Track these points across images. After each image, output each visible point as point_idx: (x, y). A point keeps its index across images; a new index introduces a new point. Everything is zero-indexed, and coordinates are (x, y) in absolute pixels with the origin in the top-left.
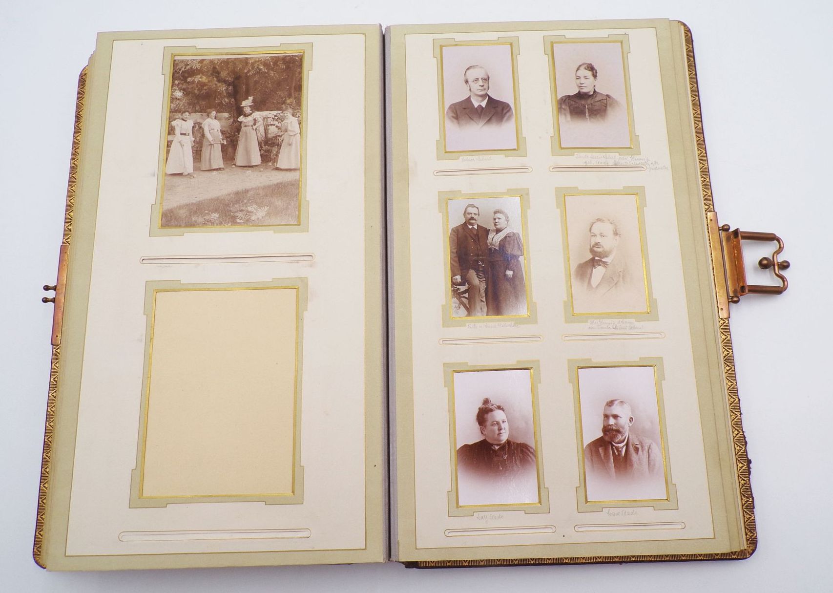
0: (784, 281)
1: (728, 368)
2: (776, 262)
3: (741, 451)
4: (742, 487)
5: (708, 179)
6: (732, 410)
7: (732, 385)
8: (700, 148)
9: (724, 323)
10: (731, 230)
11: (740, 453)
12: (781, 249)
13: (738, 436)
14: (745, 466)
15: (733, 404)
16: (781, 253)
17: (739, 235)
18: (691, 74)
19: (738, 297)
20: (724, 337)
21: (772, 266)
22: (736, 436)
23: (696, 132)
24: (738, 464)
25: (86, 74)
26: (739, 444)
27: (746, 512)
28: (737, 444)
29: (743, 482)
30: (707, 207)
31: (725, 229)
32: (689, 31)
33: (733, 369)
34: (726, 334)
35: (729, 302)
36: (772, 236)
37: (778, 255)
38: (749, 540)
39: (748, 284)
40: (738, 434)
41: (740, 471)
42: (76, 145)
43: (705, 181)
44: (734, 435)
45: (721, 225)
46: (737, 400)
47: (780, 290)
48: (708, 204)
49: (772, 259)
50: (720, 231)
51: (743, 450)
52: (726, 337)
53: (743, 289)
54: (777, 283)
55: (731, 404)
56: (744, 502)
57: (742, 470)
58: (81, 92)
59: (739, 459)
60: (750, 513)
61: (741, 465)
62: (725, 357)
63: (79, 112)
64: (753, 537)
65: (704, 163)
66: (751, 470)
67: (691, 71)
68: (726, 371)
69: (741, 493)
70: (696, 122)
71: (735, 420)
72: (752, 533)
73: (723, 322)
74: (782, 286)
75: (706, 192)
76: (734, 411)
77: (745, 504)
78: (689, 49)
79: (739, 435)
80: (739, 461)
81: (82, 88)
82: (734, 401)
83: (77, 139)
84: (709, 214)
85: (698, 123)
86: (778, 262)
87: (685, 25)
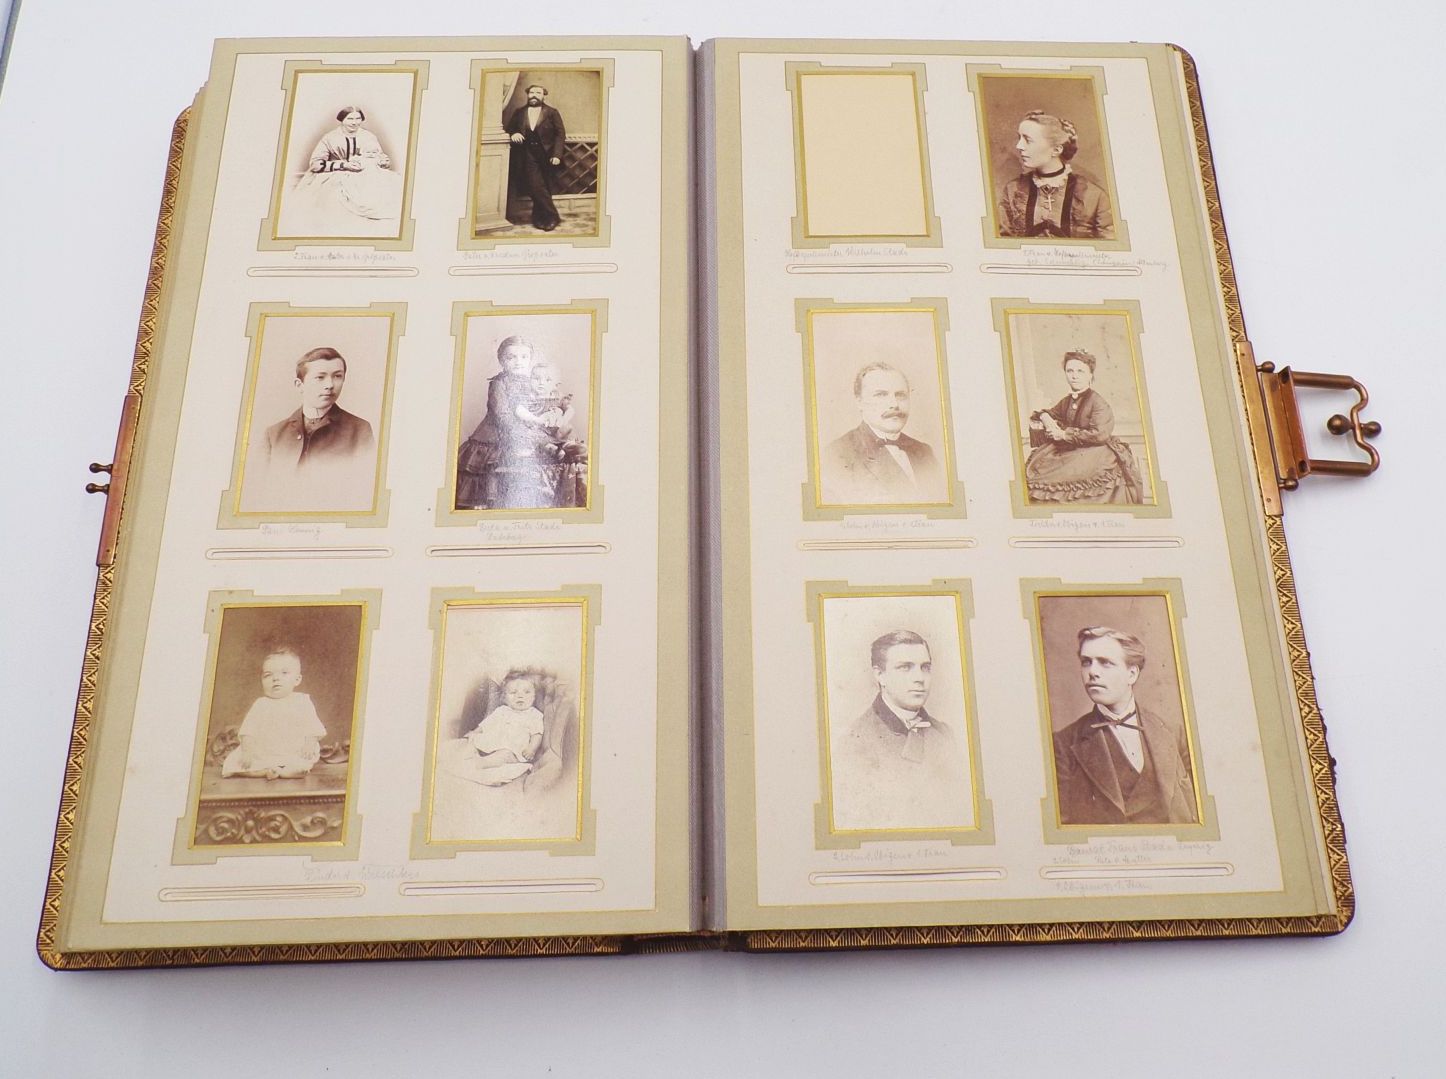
0: (1372, 455)
1: (1285, 599)
2: (1356, 422)
3: (1318, 742)
4: (1323, 804)
5: (1234, 289)
6: (1296, 669)
7: (1294, 628)
8: (1218, 241)
9: (1274, 523)
10: (1277, 370)
11: (1314, 745)
12: (1364, 401)
13: (1309, 717)
14: (1326, 769)
15: (1298, 660)
16: (1366, 408)
17: (1291, 378)
18: (1197, 125)
19: (1296, 480)
20: (1275, 547)
21: (1351, 430)
22: (1306, 716)
23: (1211, 215)
24: (1313, 764)
26: (1312, 730)
27: (1332, 850)
28: (1308, 730)
29: (1323, 796)
30: (1235, 334)
31: (1267, 368)
32: (1190, 58)
33: (1294, 601)
34: (1278, 542)
35: (1280, 489)
36: (1346, 381)
37: (1360, 414)
38: (1340, 898)
39: (1310, 458)
40: (1310, 712)
41: (1317, 777)
43: (1229, 292)
44: (1304, 714)
45: (1259, 363)
46: (1304, 654)
47: (1365, 468)
48: (1236, 329)
49: (1349, 418)
50: (1259, 373)
51: (1321, 739)
52: (1279, 547)
53: (1302, 465)
54: (1361, 457)
55: (1294, 660)
56: (1327, 832)
57: (1320, 775)
59: (1314, 756)
60: (1339, 852)
61: (1318, 767)
62: (1278, 579)
64: (1346, 894)
65: (1226, 264)
66: (1336, 774)
67: (1196, 122)
68: (1283, 605)
69: (1322, 816)
70: (1209, 199)
71: (1303, 688)
72: (1344, 886)
73: (1272, 521)
74: (1370, 463)
75: (1231, 310)
76: (1299, 672)
77: (1329, 835)
78: (1192, 88)
79: (1311, 714)
80: (1314, 759)
82: (1299, 656)
84: (1238, 345)
85: (1212, 201)
86: (1360, 424)
87: (1182, 51)
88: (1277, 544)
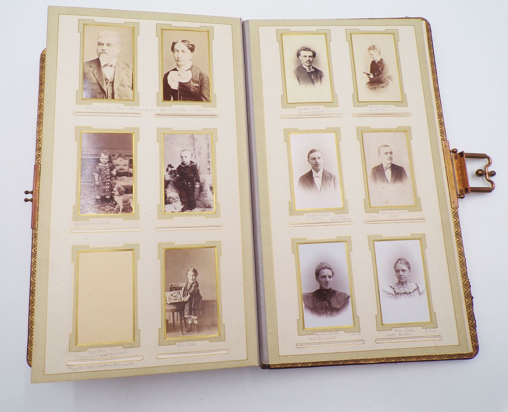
0: (492, 184)
1: (458, 239)
2: (487, 172)
3: (468, 291)
4: (469, 314)
6: (461, 265)
7: (461, 250)
8: (437, 100)
9: (455, 211)
10: (458, 152)
11: (467, 293)
12: (490, 164)
13: (465, 282)
14: (470, 301)
15: (462, 262)
16: (491, 166)
17: (464, 155)
18: (430, 52)
19: (464, 195)
20: (455, 220)
21: (485, 175)
22: (464, 282)
23: (435, 89)
24: (466, 299)
25: (44, 55)
26: (466, 287)
27: (472, 330)
28: (465, 287)
29: (469, 311)
30: (442, 138)
31: (454, 151)
32: (429, 24)
34: (456, 218)
35: (458, 198)
36: (484, 156)
37: (488, 168)
38: (474, 346)
39: (470, 187)
41: (467, 304)
42: (41, 100)
43: (441, 121)
44: (463, 282)
45: (451, 149)
46: (464, 260)
47: (490, 190)
48: (443, 136)
49: (484, 170)
50: (451, 153)
51: (469, 290)
52: (456, 220)
53: (467, 189)
54: (488, 185)
55: (461, 262)
56: (470, 323)
57: (468, 303)
58: (42, 66)
60: (474, 331)
61: (468, 300)
62: (456, 232)
63: (42, 79)
64: (476, 345)
65: (440, 109)
66: (473, 303)
67: (430, 50)
68: (457, 241)
69: (468, 318)
70: (434, 83)
71: (463, 272)
72: (476, 342)
74: (491, 187)
75: (441, 128)
76: (462, 266)
77: (471, 324)
78: (429, 36)
79: (466, 281)
80: (466, 297)
81: (42, 64)
82: (462, 260)
83: (41, 97)
84: (443, 141)
85: (435, 84)
86: (488, 172)
87: (426, 21)
88: (456, 219)
